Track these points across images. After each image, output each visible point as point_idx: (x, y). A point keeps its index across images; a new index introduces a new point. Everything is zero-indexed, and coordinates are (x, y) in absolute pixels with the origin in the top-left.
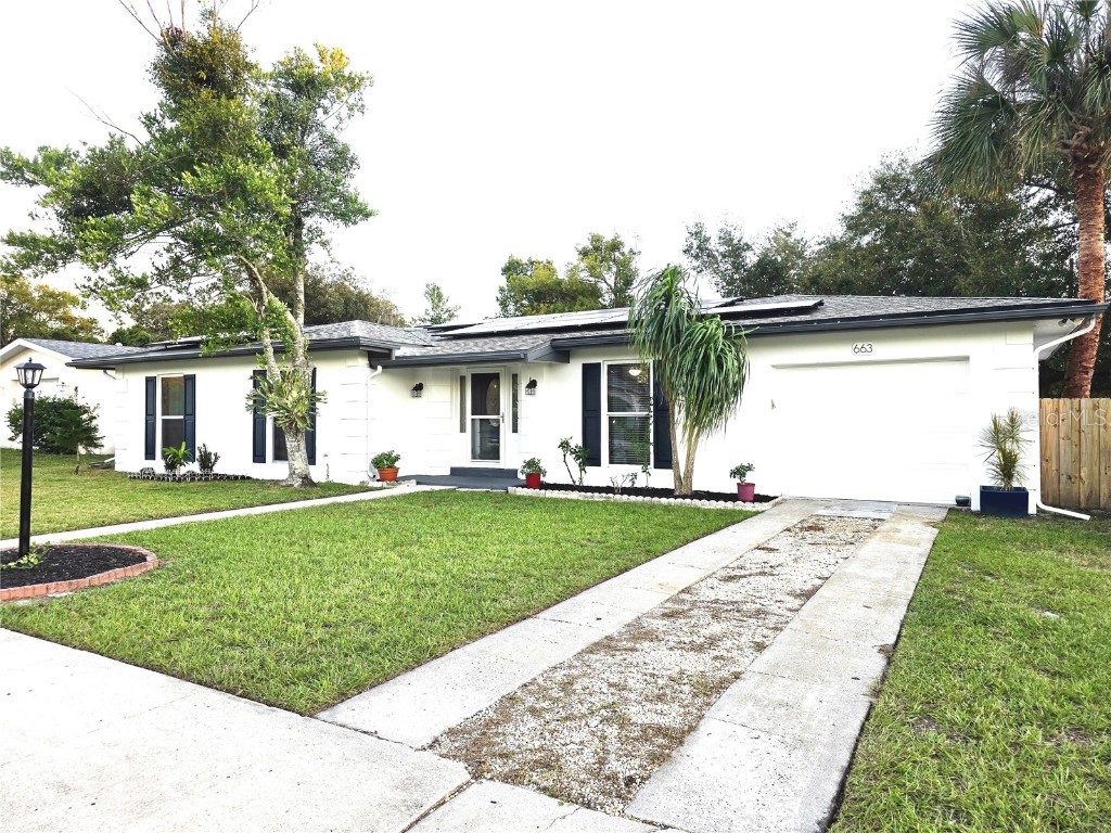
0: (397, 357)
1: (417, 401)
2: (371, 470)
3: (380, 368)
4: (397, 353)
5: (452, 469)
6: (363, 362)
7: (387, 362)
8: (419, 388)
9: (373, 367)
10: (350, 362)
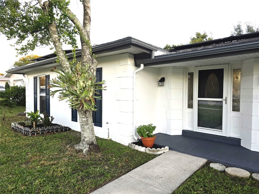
0: (155, 57)
1: (160, 89)
2: (135, 135)
3: (142, 66)
4: (157, 54)
5: (184, 131)
6: (130, 62)
7: (148, 61)
8: (162, 80)
9: (137, 65)
10: (122, 62)
